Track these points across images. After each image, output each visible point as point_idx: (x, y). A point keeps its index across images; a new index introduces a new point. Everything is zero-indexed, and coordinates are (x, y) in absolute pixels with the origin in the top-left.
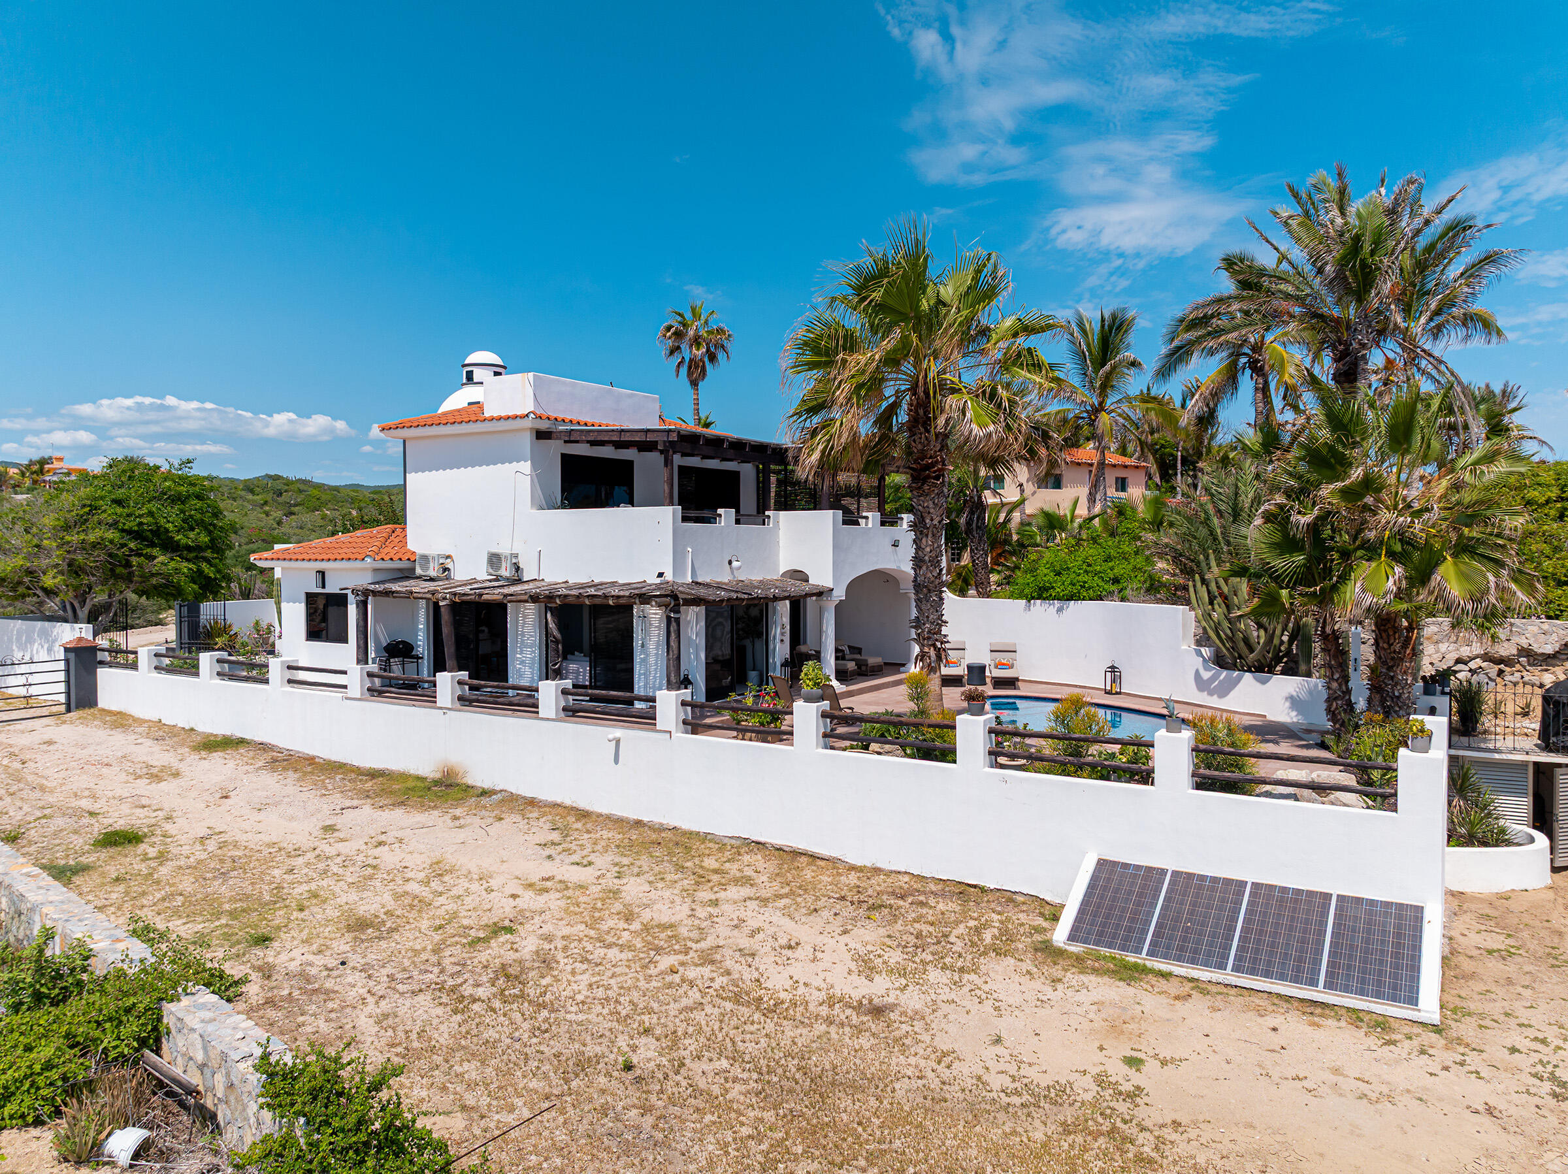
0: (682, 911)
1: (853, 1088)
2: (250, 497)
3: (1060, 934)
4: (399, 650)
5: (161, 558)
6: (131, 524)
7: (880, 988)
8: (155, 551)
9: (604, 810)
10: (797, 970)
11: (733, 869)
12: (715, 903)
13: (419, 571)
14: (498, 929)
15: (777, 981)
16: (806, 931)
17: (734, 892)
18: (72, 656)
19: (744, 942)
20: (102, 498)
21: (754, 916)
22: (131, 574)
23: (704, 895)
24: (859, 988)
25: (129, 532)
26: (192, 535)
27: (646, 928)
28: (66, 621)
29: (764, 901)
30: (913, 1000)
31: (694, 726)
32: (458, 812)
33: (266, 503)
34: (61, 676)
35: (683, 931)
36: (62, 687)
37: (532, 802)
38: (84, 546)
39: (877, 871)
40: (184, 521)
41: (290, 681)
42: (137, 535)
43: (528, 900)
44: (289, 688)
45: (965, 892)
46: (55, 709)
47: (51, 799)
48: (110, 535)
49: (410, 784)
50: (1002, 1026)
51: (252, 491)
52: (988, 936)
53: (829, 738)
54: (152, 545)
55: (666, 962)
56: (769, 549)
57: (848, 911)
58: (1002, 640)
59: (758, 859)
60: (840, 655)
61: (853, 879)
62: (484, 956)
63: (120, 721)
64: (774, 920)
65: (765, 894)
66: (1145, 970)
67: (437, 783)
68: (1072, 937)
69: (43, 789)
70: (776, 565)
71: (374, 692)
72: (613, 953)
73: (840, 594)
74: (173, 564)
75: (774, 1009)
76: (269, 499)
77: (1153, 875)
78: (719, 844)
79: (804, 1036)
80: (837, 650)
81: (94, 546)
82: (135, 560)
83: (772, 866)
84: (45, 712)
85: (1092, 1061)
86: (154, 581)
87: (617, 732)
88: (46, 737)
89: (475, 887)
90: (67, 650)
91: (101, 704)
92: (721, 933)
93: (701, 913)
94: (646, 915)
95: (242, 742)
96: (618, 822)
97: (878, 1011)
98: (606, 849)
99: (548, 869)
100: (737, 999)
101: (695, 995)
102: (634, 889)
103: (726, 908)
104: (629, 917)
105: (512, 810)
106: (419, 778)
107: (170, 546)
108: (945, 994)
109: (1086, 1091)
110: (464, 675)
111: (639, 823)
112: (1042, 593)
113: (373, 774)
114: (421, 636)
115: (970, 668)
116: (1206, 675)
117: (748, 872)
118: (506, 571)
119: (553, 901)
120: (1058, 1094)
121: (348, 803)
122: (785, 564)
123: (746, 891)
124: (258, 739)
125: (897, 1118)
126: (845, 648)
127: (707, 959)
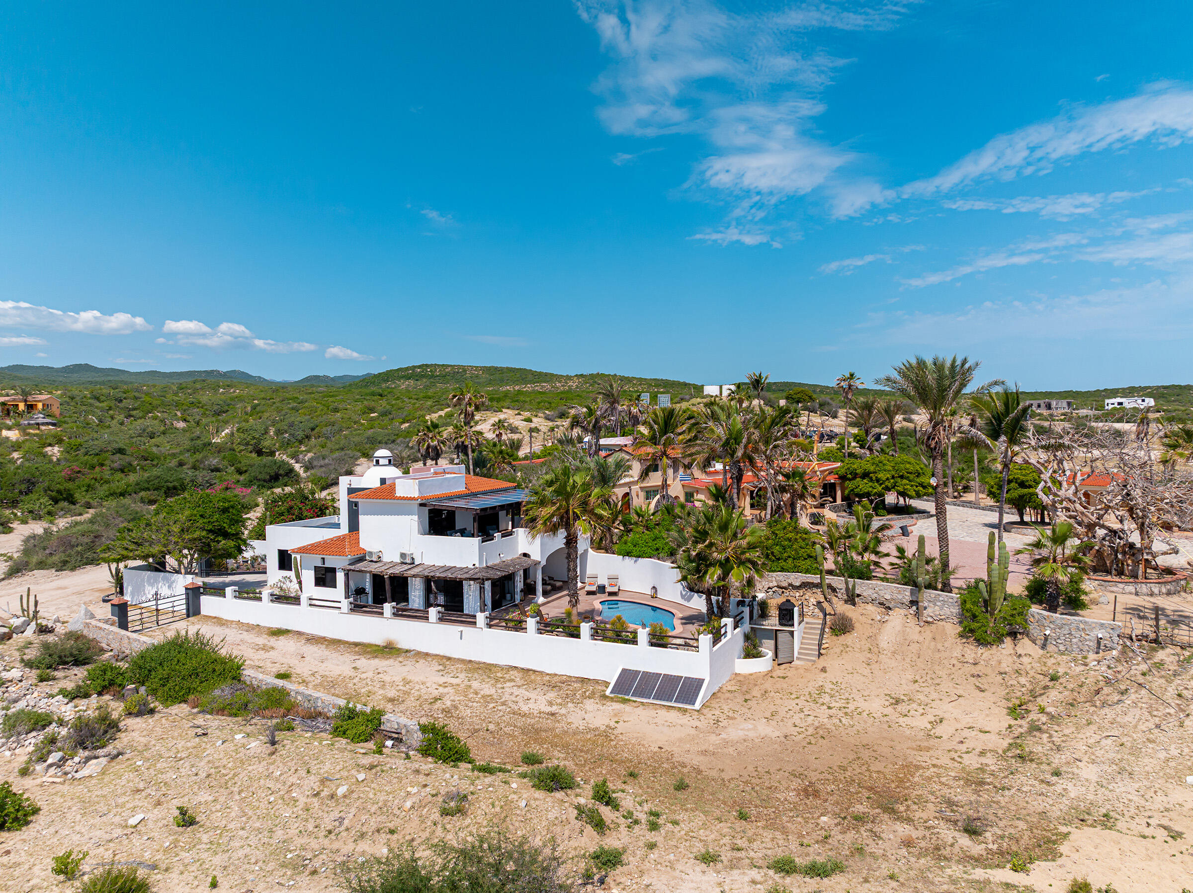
0: (493, 691)
1: (545, 731)
2: (98, 404)
3: (608, 692)
4: (360, 591)
5: (223, 542)
7: (554, 709)
9: (457, 657)
10: (530, 706)
11: (507, 676)
12: (503, 688)
13: (367, 558)
14: (436, 699)
15: (525, 708)
16: (533, 695)
17: (508, 684)
18: (190, 592)
19: (514, 699)
21: (516, 691)
23: (499, 686)
24: (548, 709)
27: (483, 697)
29: (519, 687)
30: (563, 711)
31: (490, 626)
32: (400, 659)
33: (110, 408)
34: (184, 602)
35: (495, 697)
36: (184, 607)
37: (427, 654)
39: (556, 675)
41: (312, 605)
43: (441, 690)
44: (310, 608)
45: (583, 680)
46: (181, 617)
49: (375, 648)
50: (586, 716)
51: (97, 399)
52: (587, 694)
53: (540, 631)
55: (491, 705)
56: (515, 545)
57: (546, 688)
58: (612, 573)
59: (515, 673)
60: (544, 583)
61: (548, 678)
62: (436, 707)
63: (217, 621)
64: (522, 692)
65: (520, 684)
66: (629, 700)
67: (386, 647)
68: (611, 693)
70: (517, 551)
71: (352, 610)
72: (475, 704)
73: (544, 563)
75: (525, 715)
76: (112, 405)
77: (637, 672)
78: (502, 668)
79: (533, 721)
80: (543, 580)
83: (520, 675)
85: (607, 722)
87: (461, 628)
89: (422, 686)
90: (186, 589)
91: (202, 613)
92: (506, 697)
93: (500, 691)
94: (482, 693)
95: (287, 632)
96: (463, 661)
97: (553, 714)
98: (461, 672)
99: (443, 680)
100: (514, 713)
101: (501, 713)
102: (475, 685)
103: (507, 689)
104: (476, 693)
105: (420, 658)
106: (376, 645)
108: (572, 709)
109: (603, 728)
110: (394, 604)
111: (470, 661)
112: (628, 554)
113: (356, 644)
114: (368, 584)
115: (599, 587)
116: (684, 593)
117: (513, 677)
118: (408, 561)
119: (449, 689)
120: (597, 729)
122: (521, 551)
123: (513, 684)
124: (297, 630)
125: (556, 736)
126: (547, 578)
127: (503, 704)
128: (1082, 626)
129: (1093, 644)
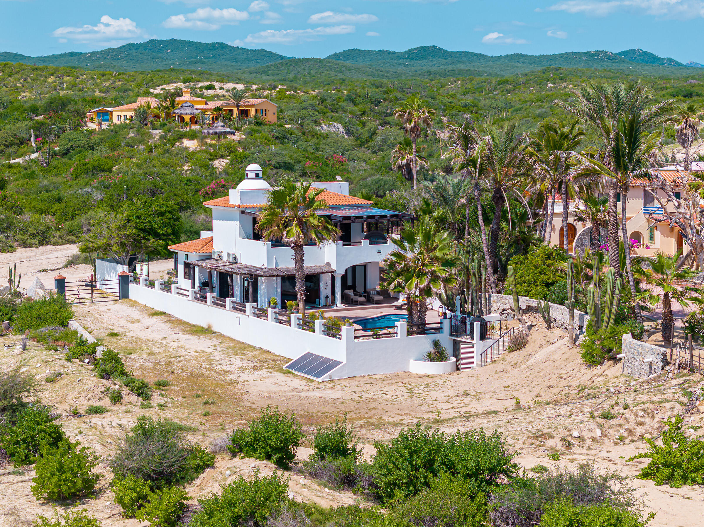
4: (205, 284)
5: (153, 240)
6: (142, 227)
8: (151, 237)
13: (212, 256)
18: (121, 278)
20: (132, 216)
22: (141, 247)
25: (141, 230)
26: (165, 229)
28: (121, 264)
32: (202, 336)
34: (117, 286)
36: (118, 290)
37: (224, 336)
38: (125, 236)
40: (163, 224)
41: (177, 293)
42: (143, 230)
44: (177, 296)
46: (116, 298)
47: (103, 325)
48: (134, 231)
49: (200, 330)
52: (275, 367)
53: (276, 319)
54: (150, 234)
59: (258, 352)
61: (271, 357)
63: (134, 304)
67: (207, 329)
68: (286, 367)
69: (102, 322)
71: (196, 298)
73: (341, 272)
74: (156, 243)
77: (313, 355)
81: (129, 236)
82: (143, 241)
84: (112, 299)
86: (150, 249)
87: (240, 315)
88: (109, 308)
90: (119, 276)
91: (131, 297)
95: (165, 314)
96: (239, 342)
105: (216, 338)
106: (202, 328)
107: (157, 235)
110: (214, 294)
111: (243, 343)
114: (215, 279)
118: (231, 260)
121: (175, 332)
122: (325, 260)
124: (169, 313)
128: (640, 350)
129: (646, 368)
